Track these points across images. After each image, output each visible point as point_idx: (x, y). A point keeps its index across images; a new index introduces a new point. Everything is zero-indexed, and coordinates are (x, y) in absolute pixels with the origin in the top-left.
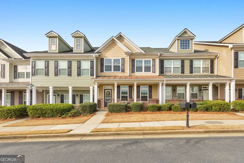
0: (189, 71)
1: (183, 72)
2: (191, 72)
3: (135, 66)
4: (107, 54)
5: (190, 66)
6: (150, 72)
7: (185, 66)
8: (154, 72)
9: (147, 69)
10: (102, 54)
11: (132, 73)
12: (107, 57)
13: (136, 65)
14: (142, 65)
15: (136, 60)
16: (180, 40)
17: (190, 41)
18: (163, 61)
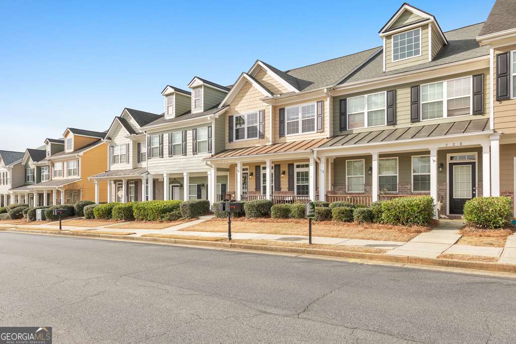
0: (409, 116)
1: (392, 121)
2: (415, 118)
3: (286, 122)
4: (239, 106)
5: (413, 103)
6: (314, 130)
7: (398, 105)
8: (322, 130)
9: (308, 126)
10: (231, 107)
11: (280, 137)
12: (238, 113)
13: (288, 120)
14: (298, 118)
15: (287, 108)
16: (392, 36)
17: (421, 31)
18: (345, 100)
